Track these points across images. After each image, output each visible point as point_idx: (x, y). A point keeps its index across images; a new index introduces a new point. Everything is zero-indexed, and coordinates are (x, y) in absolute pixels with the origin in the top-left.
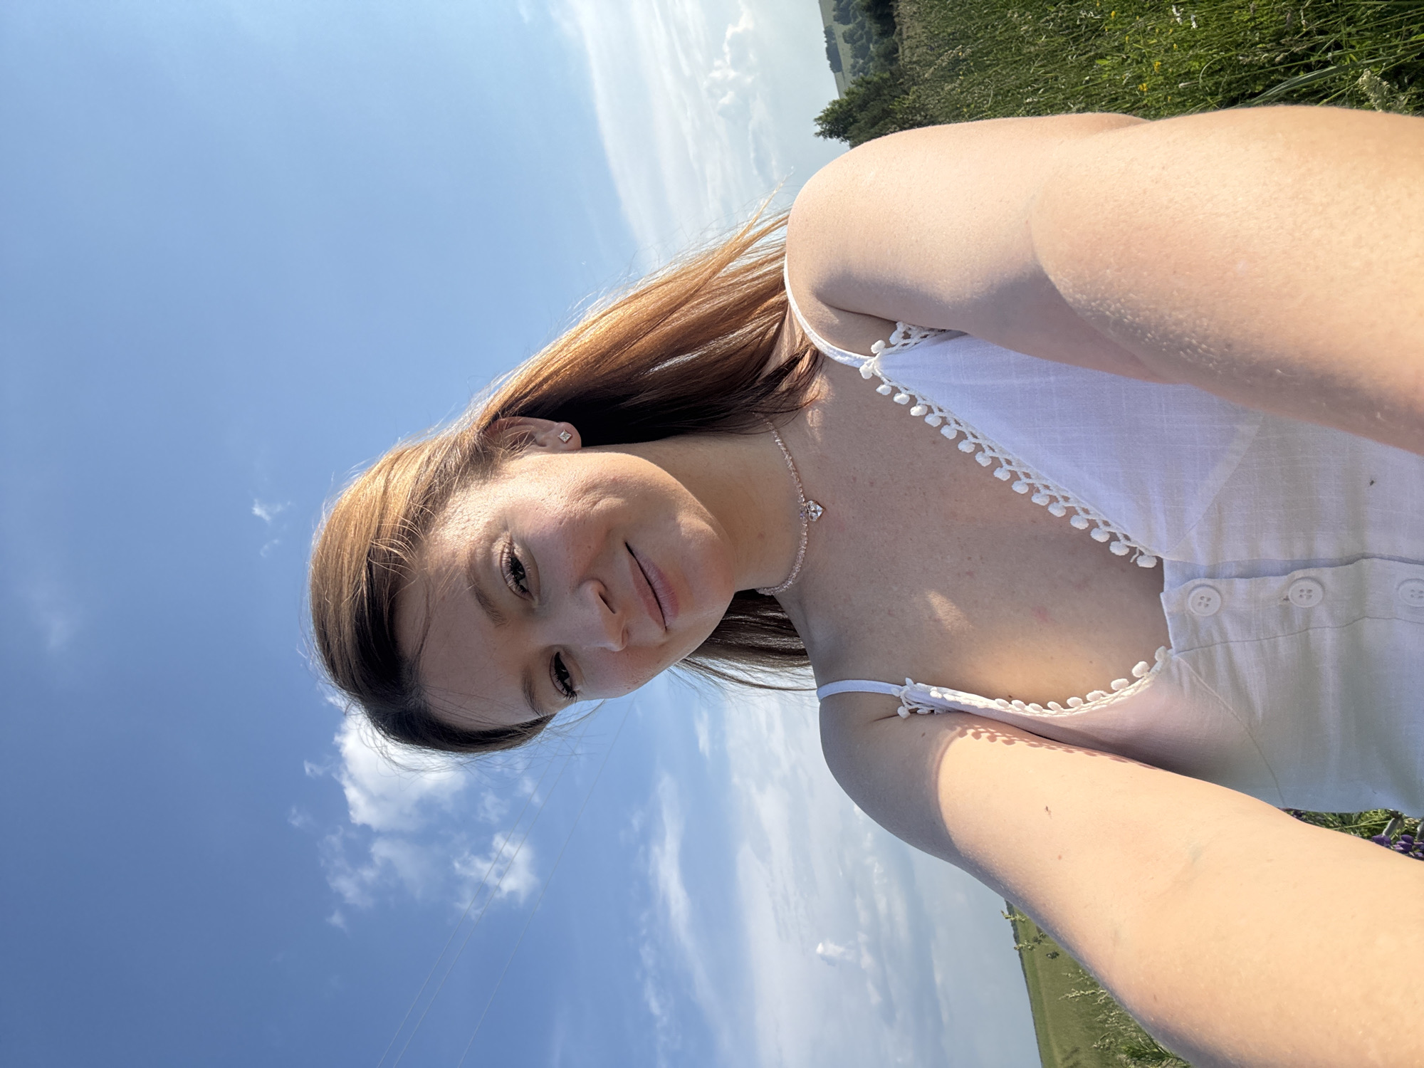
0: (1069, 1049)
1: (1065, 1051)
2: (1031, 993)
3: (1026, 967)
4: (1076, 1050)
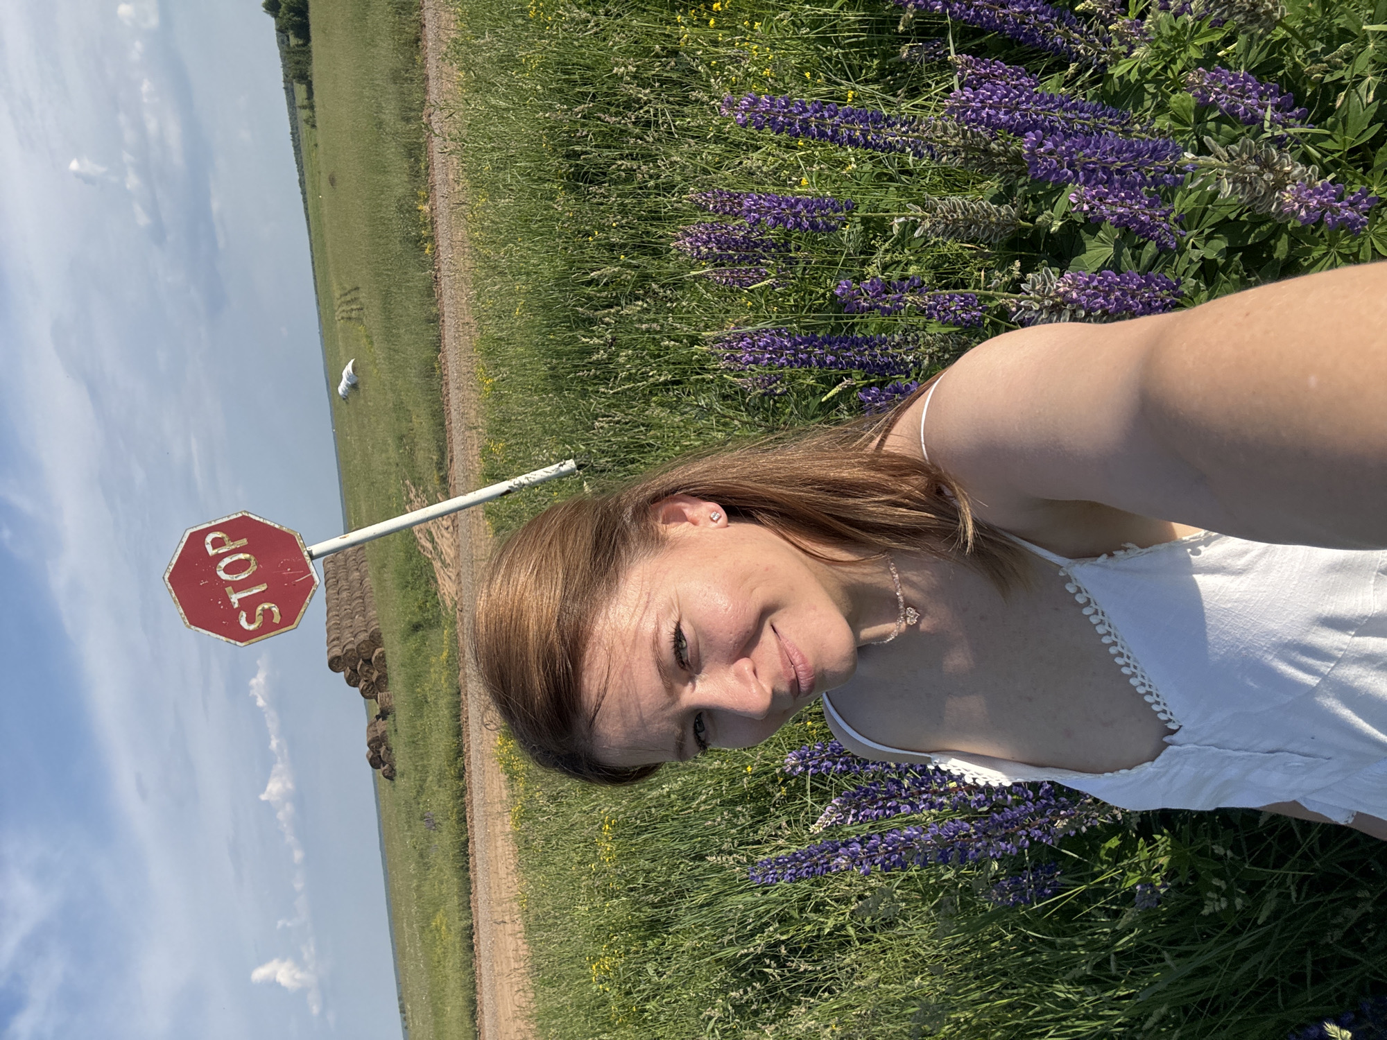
0: (348, 287)
1: (344, 288)
2: (313, 234)
3: (310, 211)
4: (357, 289)
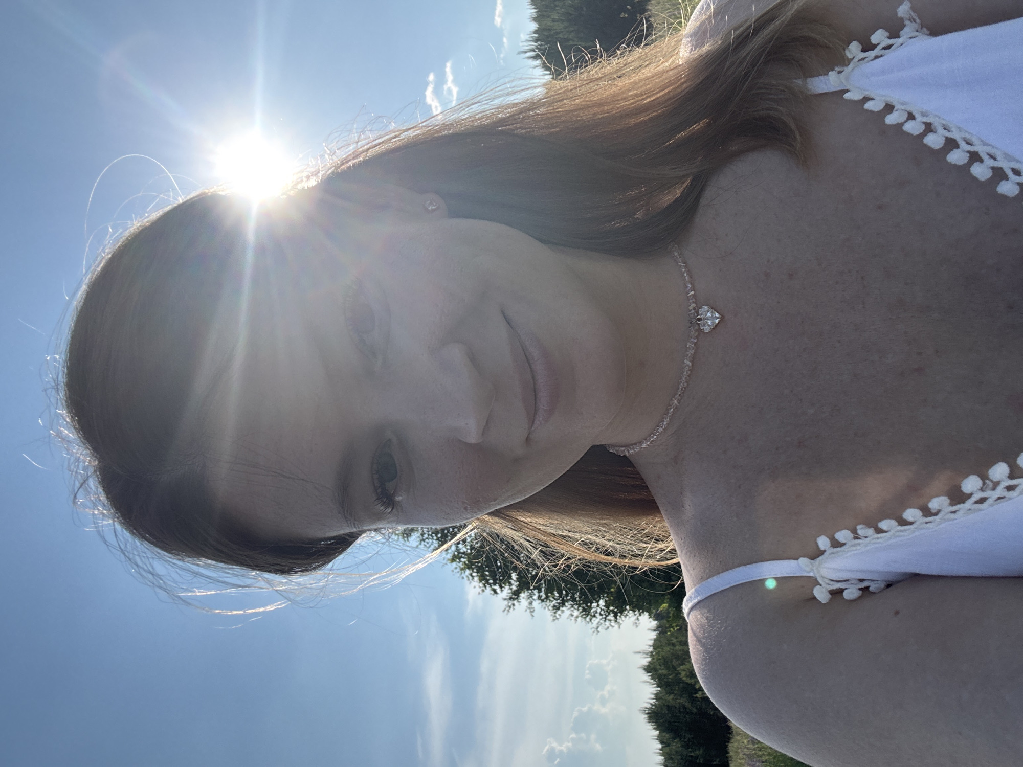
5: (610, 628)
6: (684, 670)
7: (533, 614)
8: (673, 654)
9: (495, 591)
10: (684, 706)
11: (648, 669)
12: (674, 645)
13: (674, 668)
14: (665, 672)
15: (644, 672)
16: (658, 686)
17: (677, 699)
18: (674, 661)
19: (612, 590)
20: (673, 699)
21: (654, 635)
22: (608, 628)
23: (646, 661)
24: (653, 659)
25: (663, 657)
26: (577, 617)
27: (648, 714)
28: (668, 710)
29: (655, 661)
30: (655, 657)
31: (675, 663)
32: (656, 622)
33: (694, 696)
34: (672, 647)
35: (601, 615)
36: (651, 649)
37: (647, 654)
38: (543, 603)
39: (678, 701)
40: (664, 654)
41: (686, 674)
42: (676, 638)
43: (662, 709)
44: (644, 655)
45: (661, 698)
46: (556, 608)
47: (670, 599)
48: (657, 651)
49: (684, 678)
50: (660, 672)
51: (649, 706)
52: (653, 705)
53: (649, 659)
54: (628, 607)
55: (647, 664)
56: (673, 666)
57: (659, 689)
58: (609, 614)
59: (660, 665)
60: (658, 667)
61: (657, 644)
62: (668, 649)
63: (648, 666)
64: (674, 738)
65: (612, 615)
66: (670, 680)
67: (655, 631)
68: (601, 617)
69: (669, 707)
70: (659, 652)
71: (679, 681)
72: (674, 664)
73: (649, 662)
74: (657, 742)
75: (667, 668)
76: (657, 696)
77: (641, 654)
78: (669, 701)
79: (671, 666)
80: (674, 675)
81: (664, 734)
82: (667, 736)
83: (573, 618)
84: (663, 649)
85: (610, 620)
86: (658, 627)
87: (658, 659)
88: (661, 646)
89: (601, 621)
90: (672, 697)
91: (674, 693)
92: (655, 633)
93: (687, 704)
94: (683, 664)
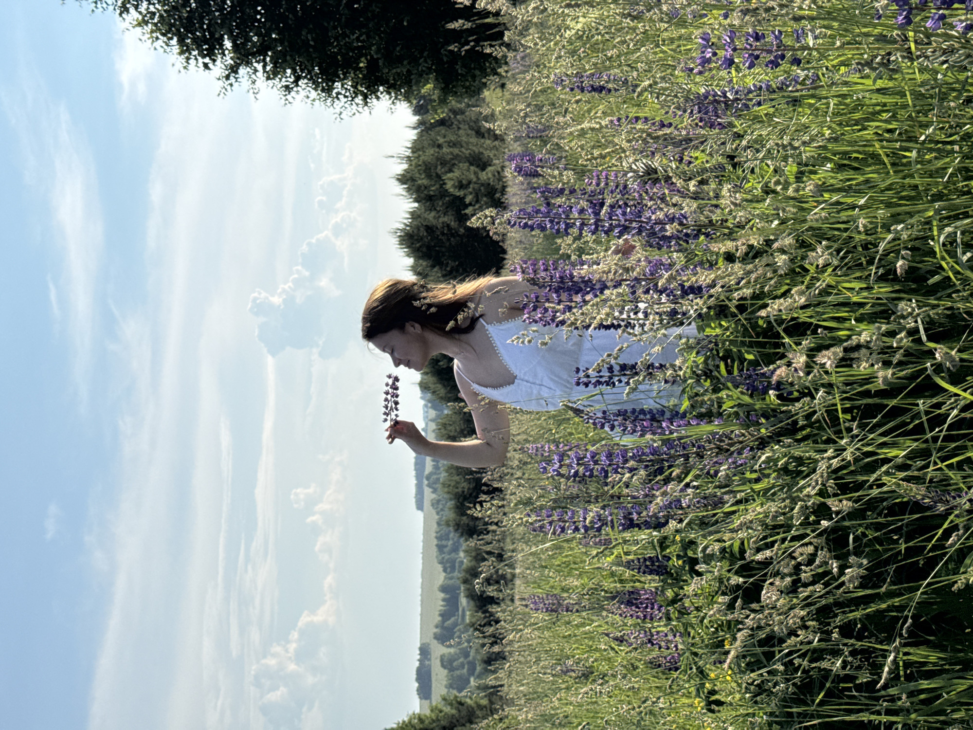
5: (357, 114)
6: (452, 179)
7: (257, 96)
8: (438, 159)
9: (206, 66)
10: (448, 226)
11: (403, 179)
12: (440, 146)
13: (438, 176)
14: (425, 182)
15: (397, 183)
16: (416, 200)
17: (439, 217)
18: (439, 167)
19: (361, 65)
20: (434, 217)
21: (413, 135)
22: (354, 114)
23: (401, 168)
24: (411, 165)
25: (424, 162)
26: (314, 100)
27: (400, 236)
28: (427, 232)
29: (413, 167)
30: (413, 163)
31: (439, 170)
32: (417, 117)
33: (463, 212)
34: (437, 150)
35: (345, 97)
36: (408, 153)
37: (402, 158)
38: (269, 81)
39: (441, 220)
40: (426, 158)
41: (453, 185)
42: (445, 137)
43: (419, 230)
44: (399, 161)
45: (419, 216)
46: (287, 88)
47: (436, 79)
48: (416, 155)
49: (451, 190)
50: (420, 182)
51: (402, 226)
52: (407, 226)
53: (405, 166)
54: (381, 88)
55: (402, 173)
56: (437, 174)
57: (416, 205)
58: (356, 96)
59: (420, 174)
60: (417, 175)
61: (417, 147)
62: (432, 152)
63: (403, 175)
64: (433, 266)
65: (360, 97)
66: (432, 193)
67: (414, 128)
68: (346, 100)
69: (429, 229)
70: (419, 156)
71: (443, 193)
72: (439, 172)
73: (405, 170)
74: (411, 273)
75: (429, 176)
76: (414, 215)
77: (395, 159)
78: (429, 221)
79: (434, 175)
80: (437, 186)
81: (421, 261)
82: (424, 263)
83: (309, 101)
84: (424, 152)
85: (357, 105)
86: (421, 123)
87: (418, 165)
88: (423, 147)
89: (346, 105)
90: (433, 214)
91: (435, 209)
92: (416, 131)
93: (452, 223)
94: (450, 171)
